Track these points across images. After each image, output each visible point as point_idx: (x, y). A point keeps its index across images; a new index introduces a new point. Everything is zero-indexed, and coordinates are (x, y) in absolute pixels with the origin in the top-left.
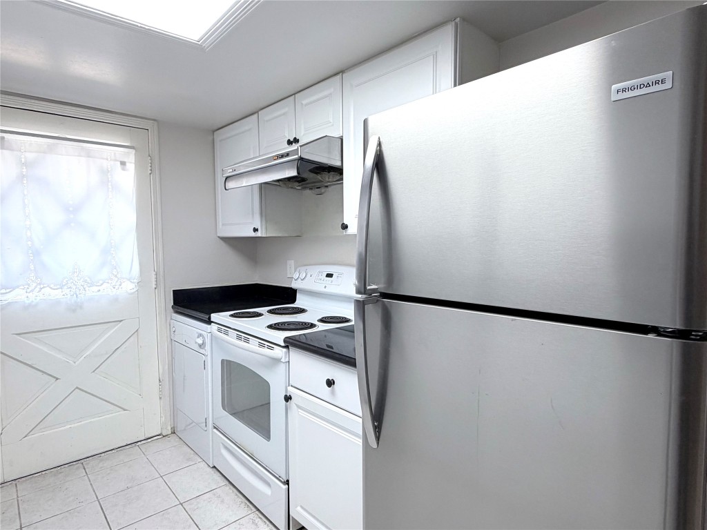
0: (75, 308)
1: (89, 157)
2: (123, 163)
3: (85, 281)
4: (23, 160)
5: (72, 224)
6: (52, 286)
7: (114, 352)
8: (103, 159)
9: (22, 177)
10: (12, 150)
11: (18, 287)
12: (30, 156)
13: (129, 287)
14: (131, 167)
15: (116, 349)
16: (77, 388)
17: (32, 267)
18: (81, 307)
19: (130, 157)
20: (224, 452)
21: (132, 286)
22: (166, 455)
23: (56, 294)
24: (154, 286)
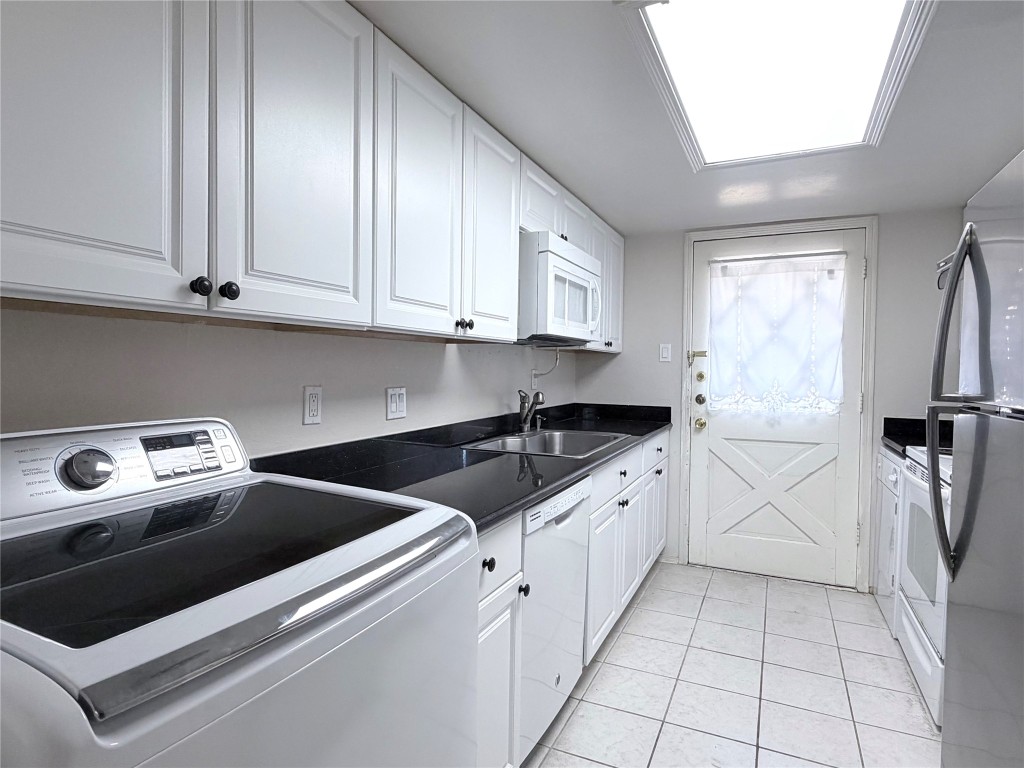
0: (773, 423)
1: (795, 271)
2: (831, 272)
3: (783, 396)
4: (739, 284)
5: (776, 340)
6: (754, 398)
7: (808, 476)
8: (809, 270)
9: (737, 299)
10: (733, 276)
11: (727, 396)
12: (745, 279)
13: (829, 408)
14: (840, 275)
15: (811, 474)
16: (769, 503)
17: (739, 379)
18: (779, 423)
19: (840, 265)
20: (905, 621)
21: (833, 407)
22: (851, 608)
23: (756, 407)
24: (860, 410)
